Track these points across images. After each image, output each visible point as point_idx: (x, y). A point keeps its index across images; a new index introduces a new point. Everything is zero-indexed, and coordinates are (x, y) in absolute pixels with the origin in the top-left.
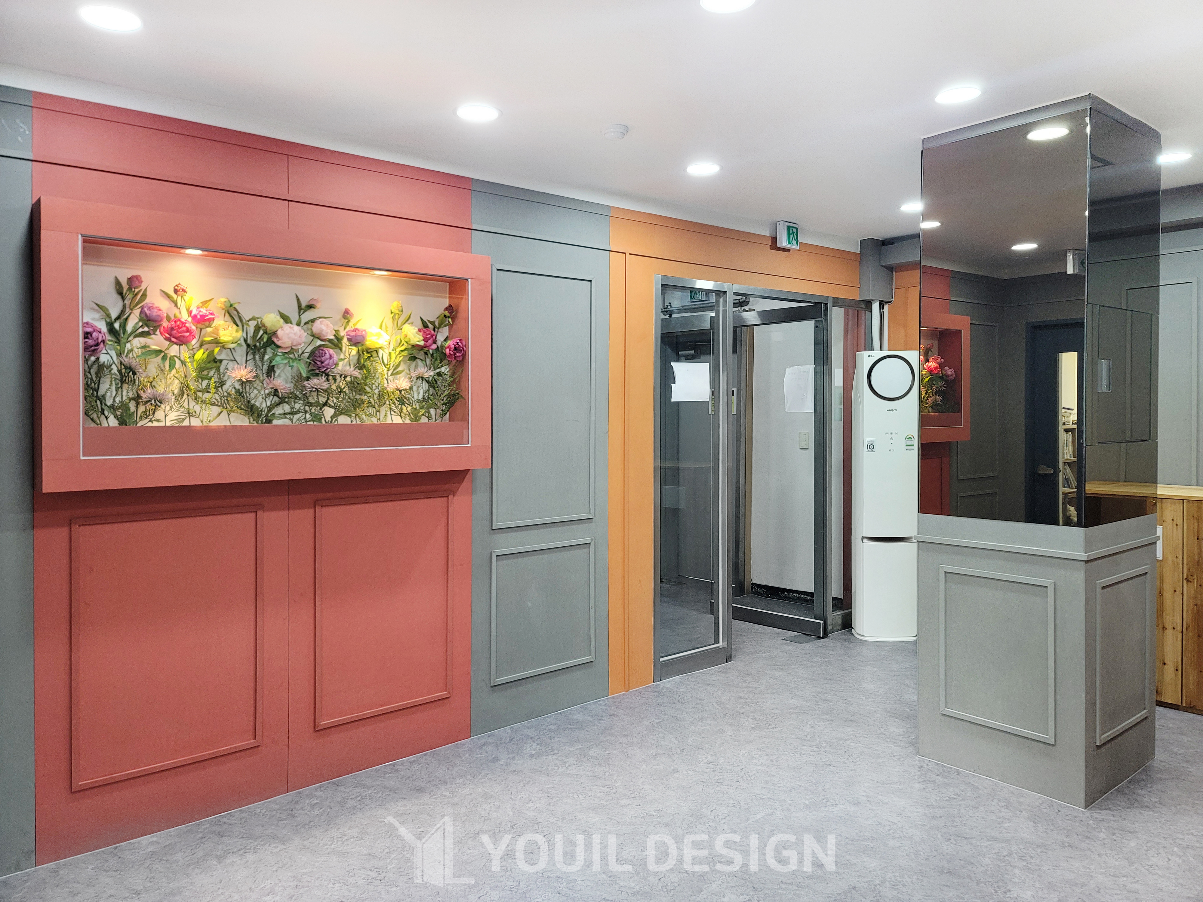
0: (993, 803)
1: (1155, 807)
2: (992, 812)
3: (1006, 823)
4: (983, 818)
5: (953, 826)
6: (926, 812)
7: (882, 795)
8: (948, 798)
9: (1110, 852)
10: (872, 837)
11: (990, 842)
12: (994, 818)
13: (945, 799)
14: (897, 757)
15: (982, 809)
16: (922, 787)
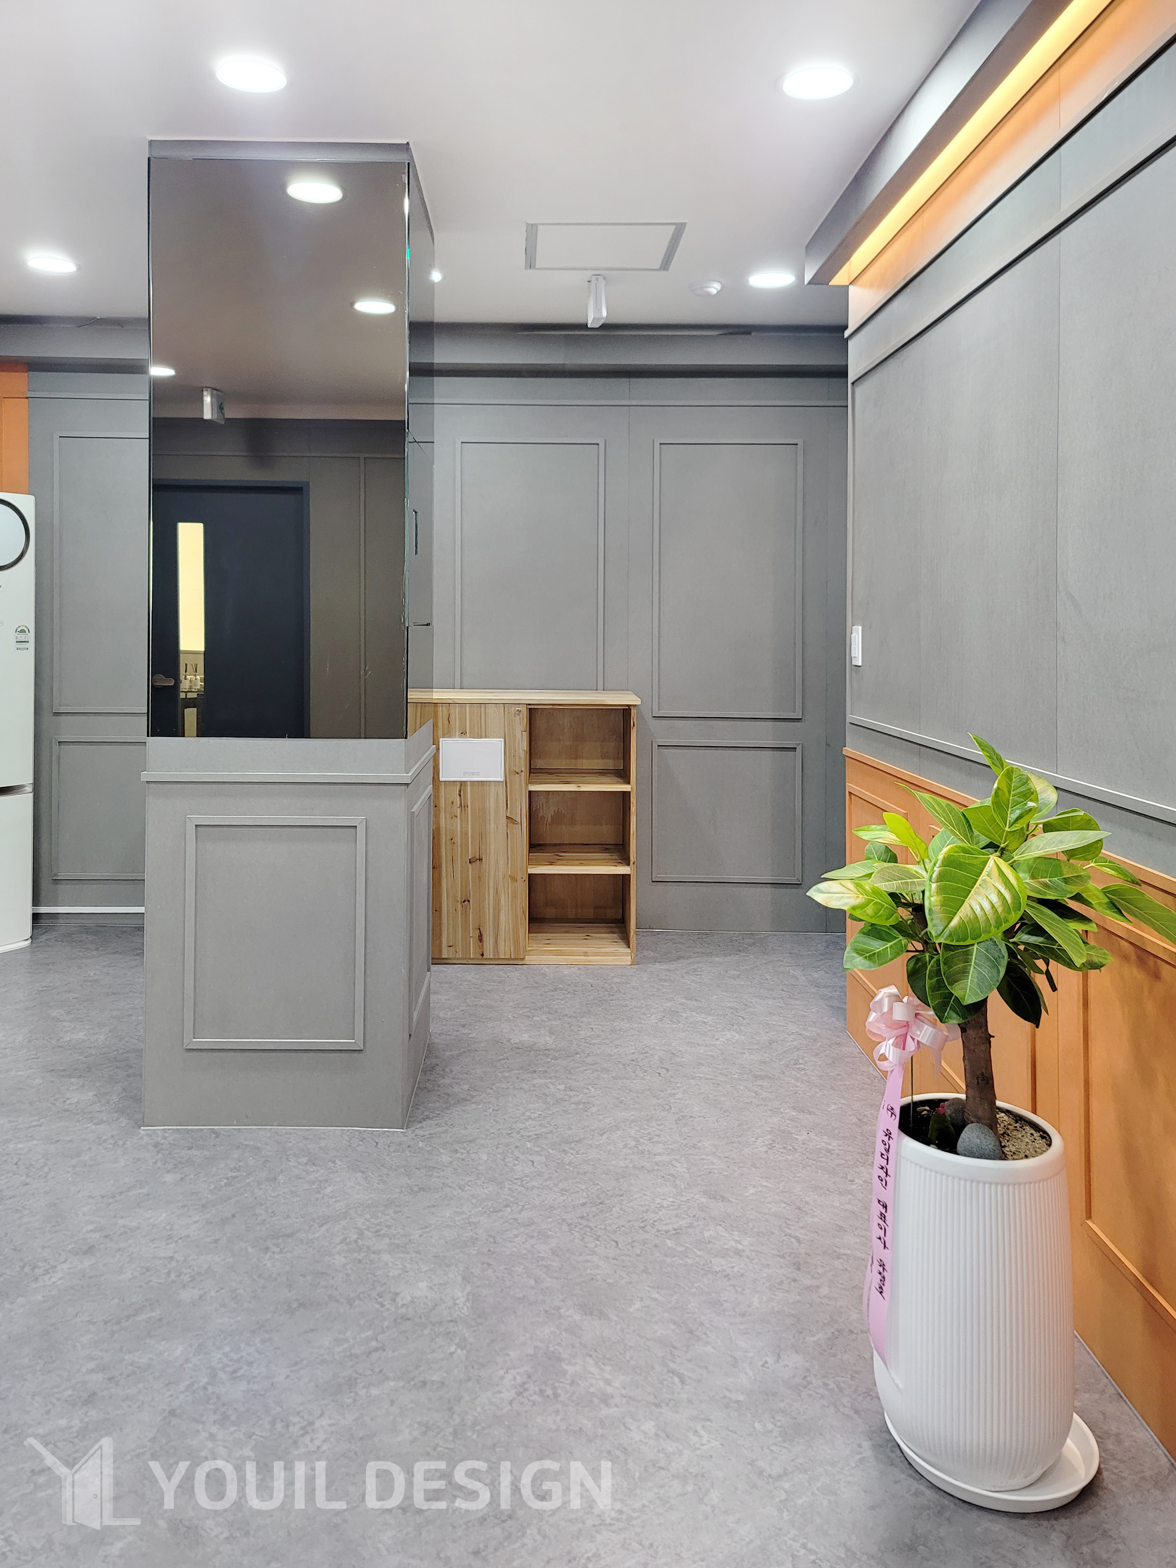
0: (292, 1164)
1: (473, 1097)
2: (298, 1177)
3: (325, 1188)
4: (292, 1192)
5: (259, 1224)
6: (208, 1216)
7: (122, 1218)
8: (225, 1181)
9: (467, 1179)
10: (147, 1300)
11: (324, 1228)
12: (306, 1186)
13: (223, 1183)
14: (110, 1141)
15: (281, 1178)
16: (178, 1176)
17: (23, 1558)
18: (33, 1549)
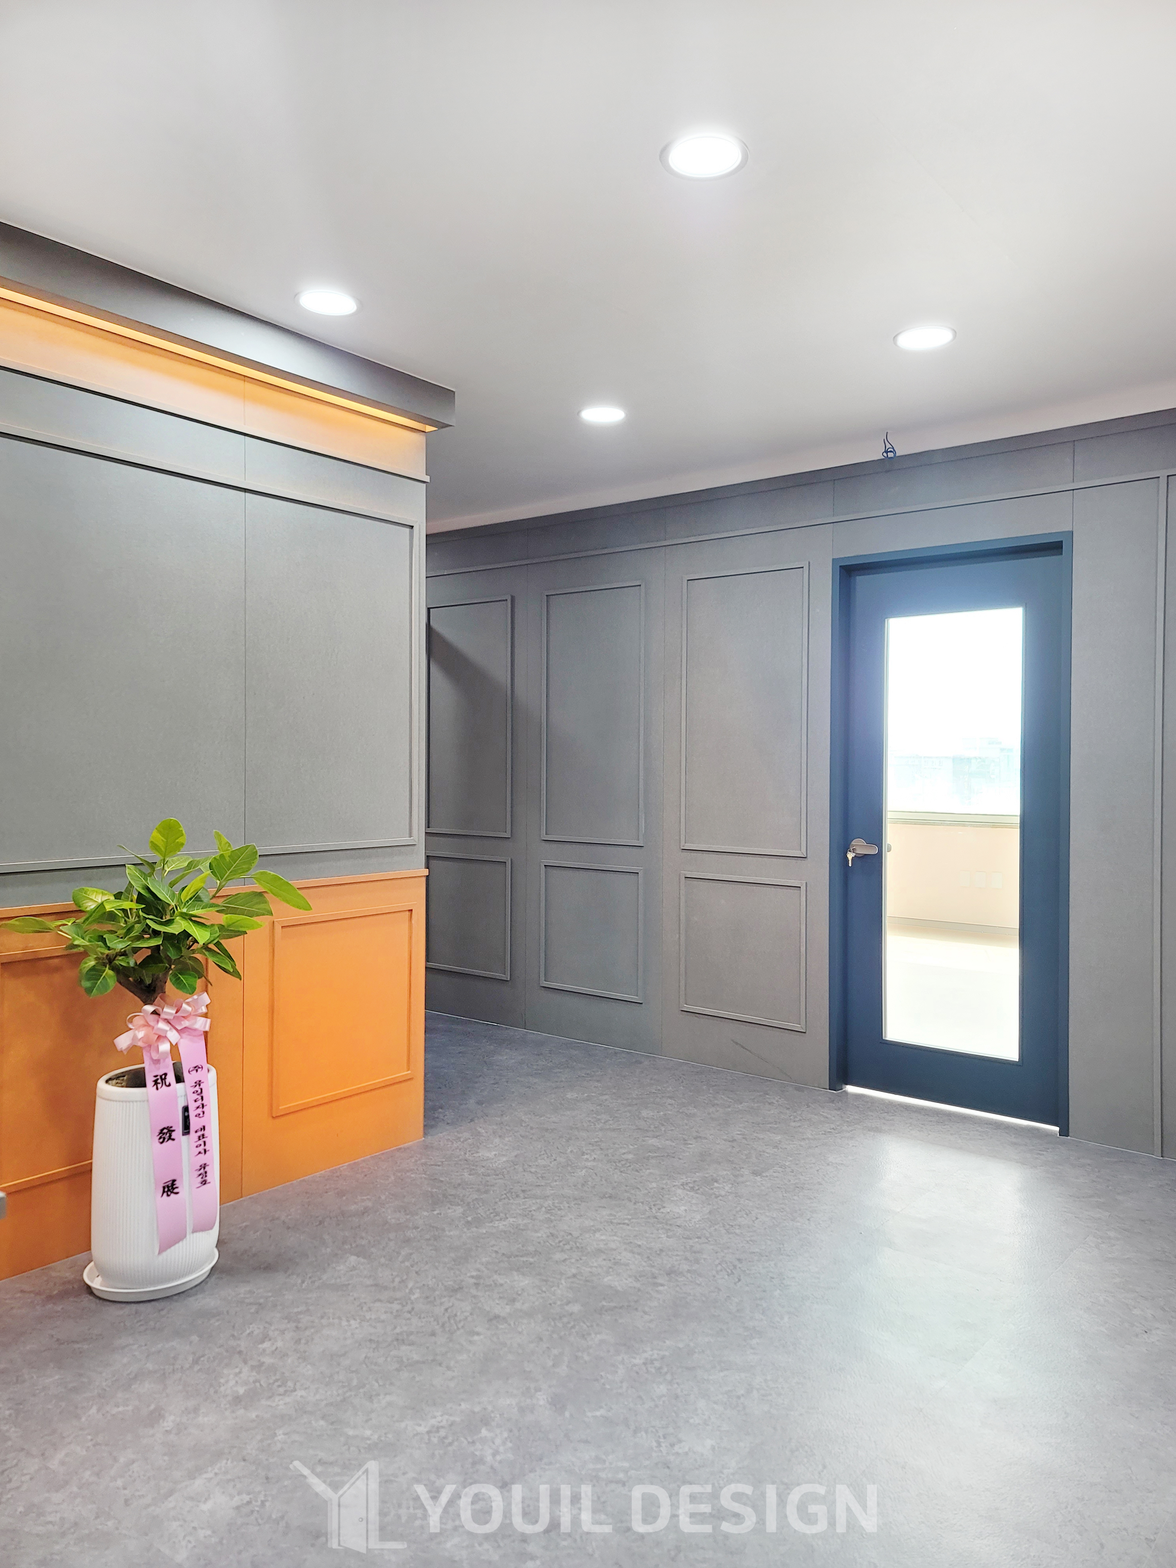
17: (654, 1430)
18: (646, 1432)
